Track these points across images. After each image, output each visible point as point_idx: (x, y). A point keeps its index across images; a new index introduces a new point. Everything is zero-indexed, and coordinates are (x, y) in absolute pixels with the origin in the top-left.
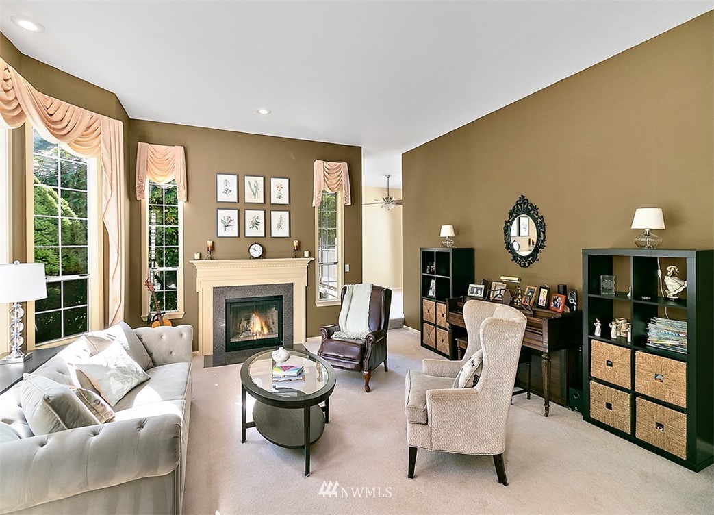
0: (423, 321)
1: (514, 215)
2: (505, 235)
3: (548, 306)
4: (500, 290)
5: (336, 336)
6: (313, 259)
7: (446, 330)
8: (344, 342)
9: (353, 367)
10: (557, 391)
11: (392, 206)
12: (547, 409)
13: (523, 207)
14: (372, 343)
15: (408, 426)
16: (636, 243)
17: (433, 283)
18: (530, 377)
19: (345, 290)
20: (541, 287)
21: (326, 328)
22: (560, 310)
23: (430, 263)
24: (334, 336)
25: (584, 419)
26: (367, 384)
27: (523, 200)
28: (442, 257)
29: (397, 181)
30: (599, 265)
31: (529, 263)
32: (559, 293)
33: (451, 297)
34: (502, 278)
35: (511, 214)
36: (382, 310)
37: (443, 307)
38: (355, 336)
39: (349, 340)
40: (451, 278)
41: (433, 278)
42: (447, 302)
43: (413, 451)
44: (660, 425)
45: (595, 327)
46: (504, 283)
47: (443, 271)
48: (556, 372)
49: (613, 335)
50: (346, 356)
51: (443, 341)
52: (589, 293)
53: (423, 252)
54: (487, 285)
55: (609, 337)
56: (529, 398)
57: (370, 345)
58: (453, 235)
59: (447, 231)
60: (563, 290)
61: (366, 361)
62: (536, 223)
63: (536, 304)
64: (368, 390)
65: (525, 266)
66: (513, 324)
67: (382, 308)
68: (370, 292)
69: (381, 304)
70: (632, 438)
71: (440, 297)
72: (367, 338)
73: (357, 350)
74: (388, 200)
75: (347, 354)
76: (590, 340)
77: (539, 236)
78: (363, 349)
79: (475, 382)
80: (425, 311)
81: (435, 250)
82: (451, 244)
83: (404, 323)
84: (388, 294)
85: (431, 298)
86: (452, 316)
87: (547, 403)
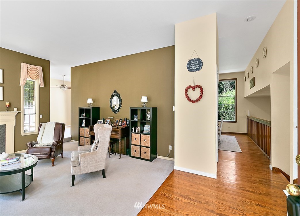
0: (79, 136)
1: (113, 96)
2: (110, 103)
3: (121, 125)
4: (108, 121)
5: (36, 146)
6: (20, 112)
7: (89, 138)
8: (41, 147)
9: (46, 157)
10: (123, 151)
11: (66, 89)
12: (120, 156)
13: (116, 94)
14: (56, 146)
15: (72, 168)
16: (142, 106)
17: (84, 121)
18: (116, 148)
19: (41, 126)
20: (120, 119)
21: (30, 143)
22: (125, 126)
23: (83, 113)
24: (34, 146)
25: (130, 157)
26: (53, 163)
27: (115, 92)
28: (88, 111)
29: (68, 78)
30: (134, 112)
31: (117, 112)
32: (125, 121)
33: (91, 125)
34: (108, 117)
35: (112, 96)
36: (61, 132)
37: (88, 130)
38: (47, 144)
39: (44, 146)
40: (91, 118)
41: (84, 119)
42: (89, 127)
43: (74, 177)
44: (145, 153)
45: (133, 130)
46: (109, 119)
47: (88, 116)
48: (123, 145)
49: (137, 131)
50: (42, 153)
51: (88, 142)
52: (131, 120)
53: (80, 109)
54: (104, 120)
55: (136, 132)
56: (116, 155)
57: (55, 146)
58: (92, 102)
59: (90, 101)
60: (126, 120)
61: (52, 154)
62: (119, 99)
63: (118, 125)
64: (54, 165)
65: (116, 113)
66: (108, 129)
67: (61, 131)
68: (55, 125)
69: (60, 130)
70: (140, 158)
71: (87, 126)
72: (53, 144)
73: (48, 150)
74: (63, 86)
75: (43, 152)
76: (131, 133)
77: (120, 103)
78: (51, 149)
79: (96, 149)
80: (80, 132)
81: (85, 108)
82: (92, 106)
83: (71, 139)
84: (63, 126)
85: (83, 127)
86: (91, 132)
87: (120, 155)
